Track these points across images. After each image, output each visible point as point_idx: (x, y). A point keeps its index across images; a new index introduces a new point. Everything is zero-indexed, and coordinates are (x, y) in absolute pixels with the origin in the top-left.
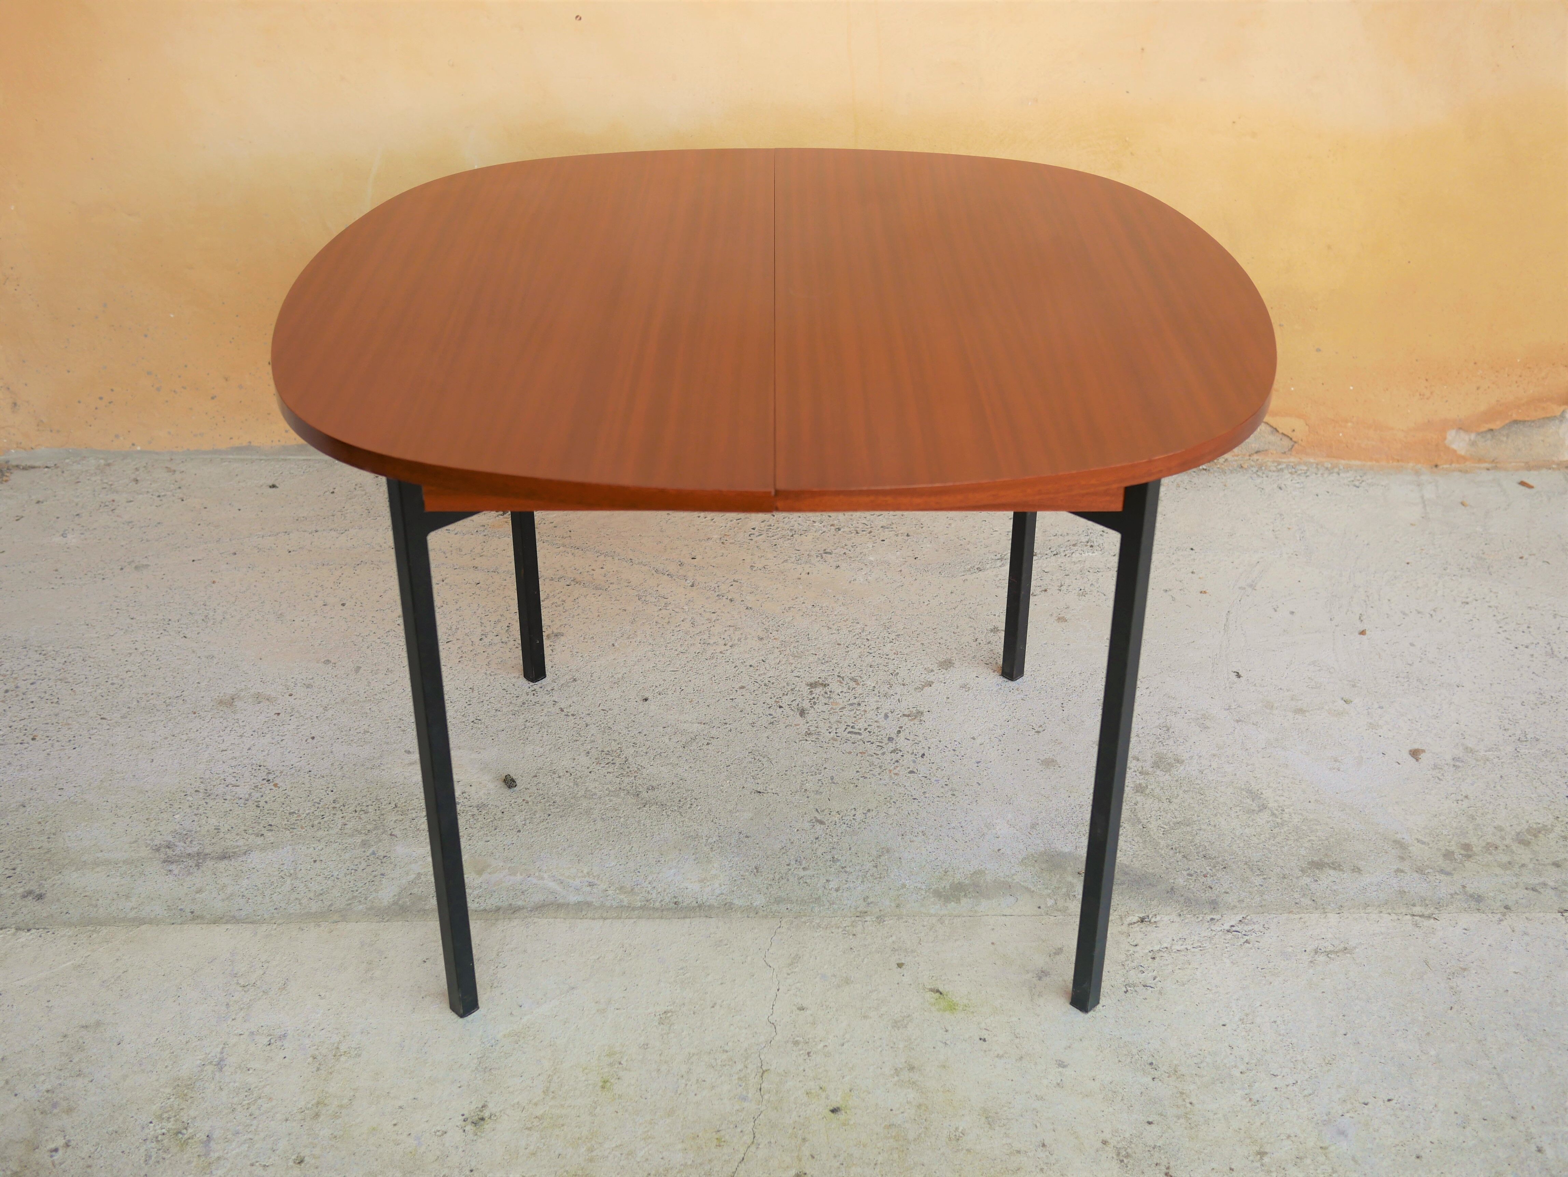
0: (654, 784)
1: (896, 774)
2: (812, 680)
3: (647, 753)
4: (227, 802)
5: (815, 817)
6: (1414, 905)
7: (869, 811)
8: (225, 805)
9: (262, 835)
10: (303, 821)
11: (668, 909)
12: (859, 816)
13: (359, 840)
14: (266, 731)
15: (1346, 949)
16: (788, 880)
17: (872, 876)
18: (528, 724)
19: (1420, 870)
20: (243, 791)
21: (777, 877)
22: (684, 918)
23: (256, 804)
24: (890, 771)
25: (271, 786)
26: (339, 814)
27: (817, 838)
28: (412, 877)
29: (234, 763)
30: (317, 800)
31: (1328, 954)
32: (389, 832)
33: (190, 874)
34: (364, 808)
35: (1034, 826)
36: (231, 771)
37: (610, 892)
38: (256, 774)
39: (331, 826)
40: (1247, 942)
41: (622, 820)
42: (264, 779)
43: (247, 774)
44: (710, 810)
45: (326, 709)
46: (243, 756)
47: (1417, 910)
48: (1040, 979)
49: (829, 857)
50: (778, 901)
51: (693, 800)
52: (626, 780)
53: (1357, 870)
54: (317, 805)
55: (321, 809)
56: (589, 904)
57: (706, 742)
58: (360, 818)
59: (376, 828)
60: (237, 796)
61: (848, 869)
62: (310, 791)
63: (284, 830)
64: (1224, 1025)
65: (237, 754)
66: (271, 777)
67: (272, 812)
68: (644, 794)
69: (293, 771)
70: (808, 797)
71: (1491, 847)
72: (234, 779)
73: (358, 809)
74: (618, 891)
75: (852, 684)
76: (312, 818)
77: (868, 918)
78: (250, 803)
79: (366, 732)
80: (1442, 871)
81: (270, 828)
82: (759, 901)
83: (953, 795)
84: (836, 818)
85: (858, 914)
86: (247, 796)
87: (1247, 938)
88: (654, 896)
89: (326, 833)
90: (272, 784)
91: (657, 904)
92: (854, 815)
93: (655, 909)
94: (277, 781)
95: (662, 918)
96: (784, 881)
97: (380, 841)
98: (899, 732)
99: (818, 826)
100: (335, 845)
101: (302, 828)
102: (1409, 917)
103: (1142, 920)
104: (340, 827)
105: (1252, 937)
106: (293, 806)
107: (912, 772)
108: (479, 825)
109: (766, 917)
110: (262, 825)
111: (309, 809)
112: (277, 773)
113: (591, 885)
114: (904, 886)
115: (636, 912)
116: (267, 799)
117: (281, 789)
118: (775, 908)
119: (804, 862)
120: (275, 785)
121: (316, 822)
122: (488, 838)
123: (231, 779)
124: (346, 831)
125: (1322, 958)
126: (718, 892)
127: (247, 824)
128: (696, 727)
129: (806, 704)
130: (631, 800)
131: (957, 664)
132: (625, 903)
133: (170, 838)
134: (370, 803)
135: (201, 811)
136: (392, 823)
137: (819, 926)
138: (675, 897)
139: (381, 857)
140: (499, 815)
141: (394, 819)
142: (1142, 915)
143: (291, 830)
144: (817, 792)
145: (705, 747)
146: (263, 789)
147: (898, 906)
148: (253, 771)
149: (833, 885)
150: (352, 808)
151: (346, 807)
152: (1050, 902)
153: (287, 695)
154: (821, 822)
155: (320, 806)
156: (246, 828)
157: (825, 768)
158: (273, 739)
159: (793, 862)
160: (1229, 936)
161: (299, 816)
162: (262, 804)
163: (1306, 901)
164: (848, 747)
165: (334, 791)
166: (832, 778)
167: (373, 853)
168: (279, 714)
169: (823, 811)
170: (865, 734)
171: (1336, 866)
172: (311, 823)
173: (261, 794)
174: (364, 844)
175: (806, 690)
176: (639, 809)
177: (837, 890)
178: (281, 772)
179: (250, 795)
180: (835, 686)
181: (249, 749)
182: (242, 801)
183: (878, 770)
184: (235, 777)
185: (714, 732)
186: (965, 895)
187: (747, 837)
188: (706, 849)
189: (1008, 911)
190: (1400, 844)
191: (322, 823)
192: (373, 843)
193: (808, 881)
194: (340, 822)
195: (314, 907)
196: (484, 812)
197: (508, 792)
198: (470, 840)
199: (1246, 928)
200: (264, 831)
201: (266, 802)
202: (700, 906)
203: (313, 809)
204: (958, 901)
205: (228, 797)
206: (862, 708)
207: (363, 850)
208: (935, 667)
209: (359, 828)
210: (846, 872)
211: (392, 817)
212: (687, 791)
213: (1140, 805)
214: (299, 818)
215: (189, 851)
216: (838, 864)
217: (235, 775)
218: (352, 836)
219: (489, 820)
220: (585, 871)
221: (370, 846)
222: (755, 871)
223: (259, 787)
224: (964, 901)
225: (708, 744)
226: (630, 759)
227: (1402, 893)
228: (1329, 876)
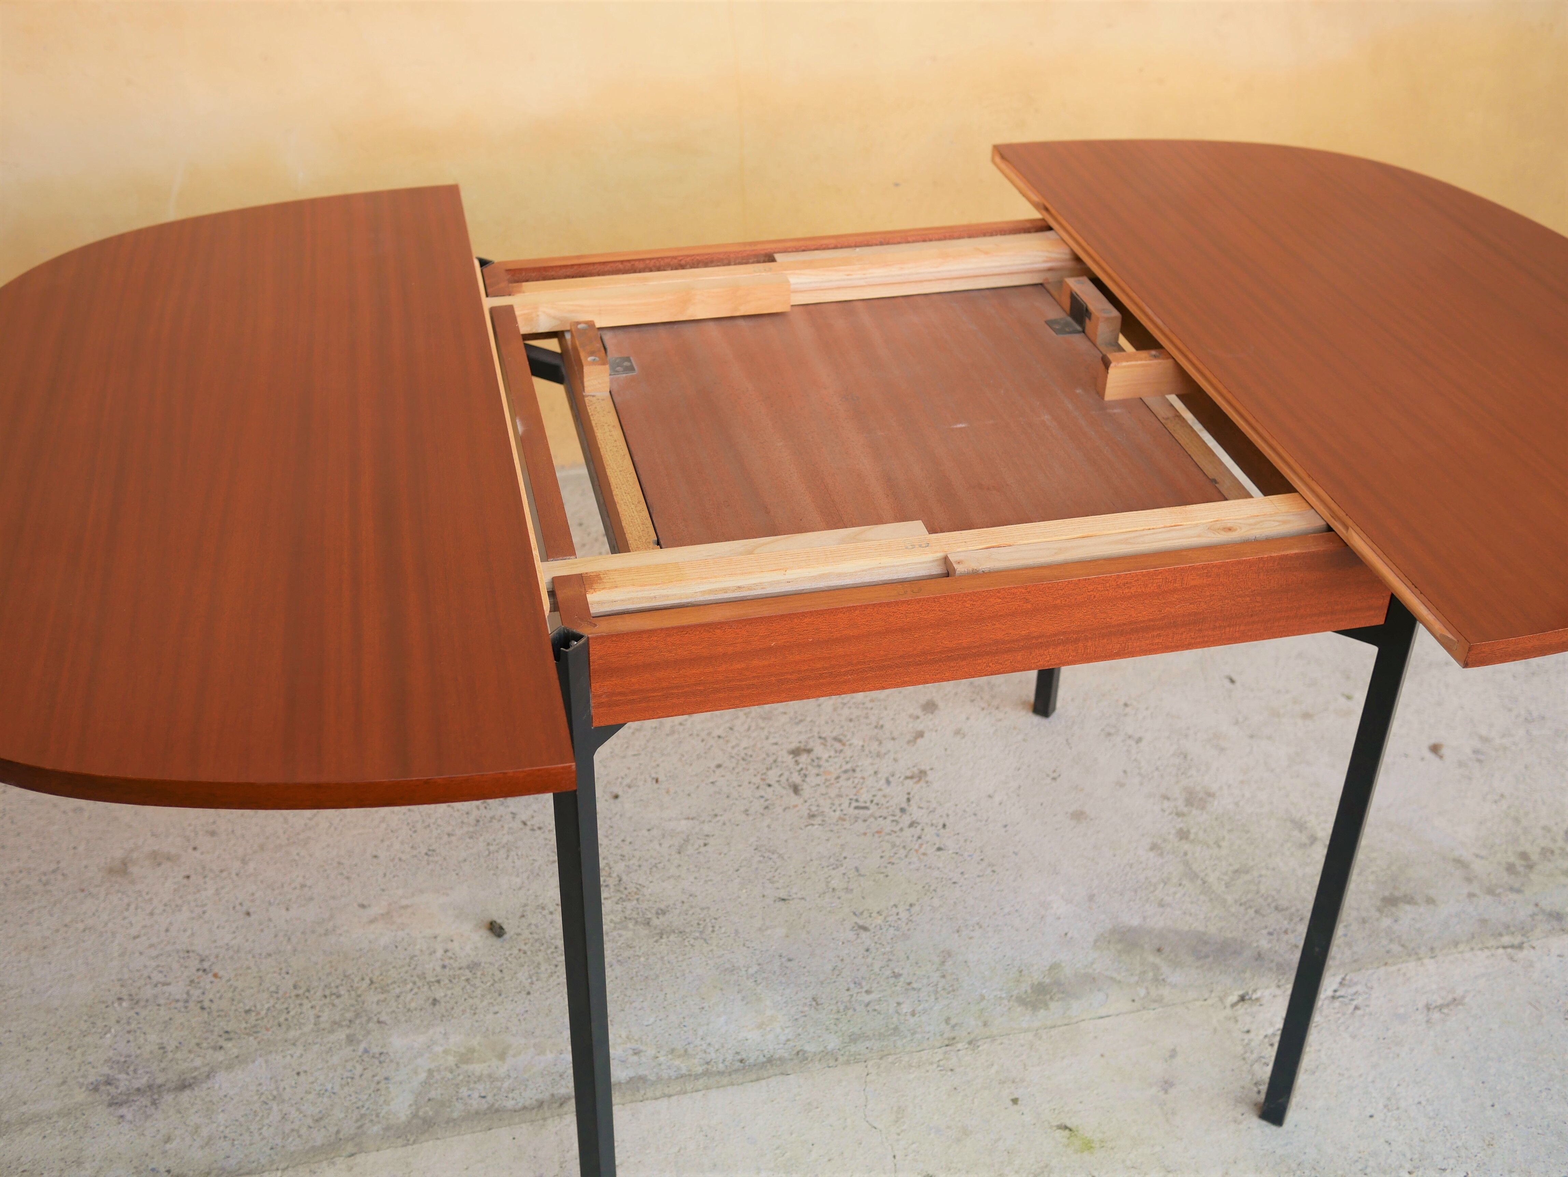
0: (662, 906)
1: (924, 854)
2: (793, 746)
3: (640, 866)
4: (162, 1008)
5: (856, 923)
6: (1501, 935)
7: (911, 905)
8: (162, 1013)
9: (221, 1048)
10: (265, 1020)
11: (736, 1071)
12: (904, 915)
13: (341, 1035)
14: (180, 902)
15: (1455, 1000)
16: (855, 1010)
17: (944, 989)
18: (492, 848)
19: (1490, 891)
20: (177, 990)
21: (842, 1008)
22: (758, 1080)
23: (199, 1005)
24: (917, 851)
25: (210, 977)
26: (307, 1005)
27: (867, 950)
28: (423, 1076)
29: (154, 953)
30: (273, 989)
31: (1440, 1008)
32: (375, 1019)
33: (148, 1117)
34: (334, 990)
35: (1091, 898)
36: (154, 964)
37: (662, 1059)
38: (187, 964)
39: (302, 1021)
40: (1357, 1008)
41: (642, 959)
42: (198, 970)
43: (175, 966)
44: (737, 932)
45: (244, 862)
46: (162, 941)
47: (1506, 940)
48: (1166, 1092)
49: (888, 973)
50: (854, 1039)
51: (713, 921)
52: (629, 905)
53: (1430, 901)
54: (275, 995)
55: (282, 1000)
56: (643, 1079)
57: (701, 842)
58: (334, 1005)
59: (358, 1015)
60: (172, 997)
61: (915, 985)
62: (261, 977)
63: (246, 1037)
64: (1371, 1116)
65: (154, 940)
66: (206, 965)
67: (223, 1014)
68: (655, 922)
69: (231, 953)
70: (839, 898)
71: (1547, 853)
72: (160, 975)
73: (327, 992)
74: (670, 1056)
75: (838, 746)
76: (275, 1013)
77: (960, 1046)
78: (191, 1005)
79: (303, 886)
80: (1512, 889)
81: (226, 1036)
82: (833, 1042)
83: (993, 871)
84: (879, 920)
85: (947, 1042)
86: (185, 996)
87: (1355, 1003)
88: (713, 1055)
89: (299, 1032)
90: (210, 975)
91: (721, 1067)
92: (898, 914)
93: (721, 1073)
94: (216, 969)
95: (732, 1084)
96: (850, 1012)
97: (369, 1033)
98: (909, 800)
99: (864, 935)
100: (316, 1048)
101: (267, 1030)
102: (1501, 951)
103: (1242, 999)
104: (313, 1021)
105: (1358, 1001)
106: (246, 1001)
107: (939, 849)
108: (479, 992)
109: (848, 1063)
110: (216, 1034)
111: (268, 1002)
112: (212, 959)
113: (636, 1052)
114: (982, 998)
115: (701, 1081)
116: (211, 996)
117: (224, 980)
118: (853, 1048)
119: (864, 983)
120: (215, 975)
121: (282, 1019)
122: (496, 1009)
123: (157, 977)
124: (322, 1026)
125: (1436, 1015)
126: (783, 1038)
127: (198, 1035)
128: (684, 825)
129: (796, 778)
130: (643, 931)
131: (941, 705)
132: (684, 1071)
133: (106, 1070)
134: (338, 982)
135: (133, 1026)
136: (374, 1006)
137: (910, 1066)
138: (737, 1053)
139: (377, 1055)
140: (498, 975)
141: (375, 1000)
142: (1241, 992)
143: (255, 1035)
144: (848, 890)
145: (703, 849)
146: (202, 984)
147: (985, 1024)
148: (182, 961)
149: (906, 1008)
150: (319, 994)
151: (312, 992)
152: (1142, 992)
153: (190, 850)
154: (865, 929)
155: (279, 995)
156: (197, 1041)
157: (845, 858)
158: (192, 912)
159: (852, 986)
160: (1337, 1004)
161: (258, 1014)
162: (206, 1004)
163: (1396, 948)
164: (860, 826)
165: (290, 972)
166: (857, 869)
167: (366, 1051)
168: (188, 877)
169: (862, 913)
170: (873, 808)
171: (1410, 900)
172: (276, 1022)
173: (201, 991)
174: (351, 1040)
175: (789, 759)
176: (656, 941)
177: (913, 1014)
178: (217, 957)
179: (188, 993)
180: (819, 750)
181: (167, 930)
182: (180, 1005)
183: (902, 853)
184: (161, 972)
185: (707, 828)
186: (1051, 998)
187: (790, 960)
188: (750, 983)
189: (1103, 1012)
190: (1461, 864)
191: (290, 1019)
192: (361, 1038)
193: (877, 1007)
194: (311, 1014)
195: (319, 1138)
196: (479, 974)
197: (497, 942)
198: (475, 1014)
199: (1352, 990)
200: (222, 1042)
201: (211, 1001)
202: (770, 1061)
203: (272, 1002)
204: (1046, 1006)
205: (162, 1001)
206: (858, 774)
207: (352, 1048)
208: (919, 712)
209: (337, 1018)
210: (914, 989)
211: (372, 998)
212: (702, 909)
213: (1190, 854)
214: (259, 1017)
215: (137, 1084)
216: (902, 979)
217: (160, 969)
218: (332, 1031)
219: (489, 984)
220: (624, 1035)
221: (359, 1042)
222: (814, 1003)
223: (196, 981)
224: (1053, 1005)
225: (705, 845)
226: (624, 878)
227: (1483, 922)
228: (1407, 913)
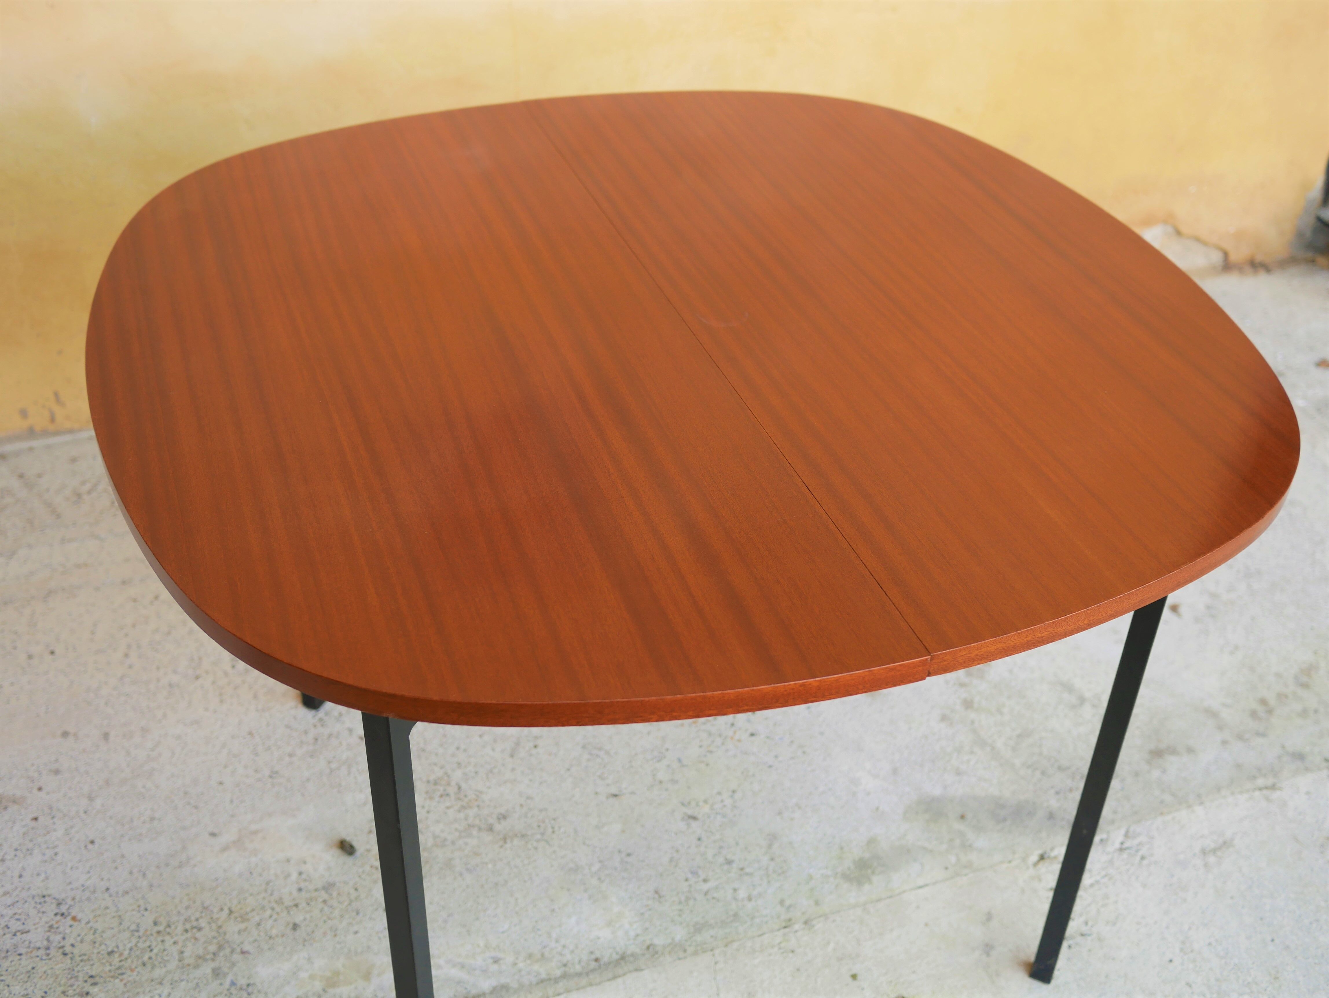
0: (502, 810)
1: (739, 741)
3: (476, 773)
4: (23, 957)
5: (685, 813)
6: (1254, 778)
7: (734, 792)
8: (24, 962)
9: (87, 993)
10: (129, 961)
11: (593, 971)
12: (728, 802)
13: (207, 969)
14: (30, 845)
15: (1225, 843)
16: (695, 899)
17: (774, 872)
18: (334, 766)
19: (1240, 737)
20: (37, 937)
21: (683, 898)
22: (615, 978)
23: (61, 951)
24: (732, 738)
25: (69, 921)
26: (169, 941)
27: (699, 839)
29: (9, 900)
30: (133, 927)
31: (1214, 851)
32: (238, 950)
34: (195, 924)
35: (895, 771)
36: (11, 912)
37: (521, 965)
38: (43, 909)
39: (166, 958)
40: (1143, 858)
41: (490, 866)
42: (56, 914)
43: (33, 912)
44: (576, 831)
45: (91, 799)
46: (16, 888)
47: (1260, 782)
48: (988, 954)
49: (721, 860)
50: (698, 928)
51: (553, 822)
52: (471, 812)
53: (1190, 750)
54: (136, 934)
55: (144, 938)
56: (505, 987)
57: (531, 744)
58: (196, 939)
59: (221, 948)
60: (32, 945)
61: (748, 870)
62: (120, 916)
63: (112, 980)
64: (1171, 961)
65: (8, 887)
66: (63, 909)
67: (85, 958)
68: (498, 827)
69: (87, 894)
70: (667, 790)
71: (1282, 697)
72: (19, 923)
73: (188, 926)
74: (528, 962)
76: (138, 953)
77: (797, 927)
78: (53, 952)
79: (152, 819)
80: (1258, 734)
81: (92, 981)
82: (679, 934)
83: (804, 752)
84: (706, 809)
85: (784, 924)
86: (45, 943)
87: (1140, 853)
88: (569, 957)
89: (164, 970)
90: (69, 918)
91: (578, 968)
92: (722, 801)
93: (579, 975)
94: (74, 912)
95: (591, 985)
96: (691, 902)
97: (234, 964)
99: (694, 824)
100: (183, 984)
101: (132, 970)
102: (1257, 793)
103: (1042, 858)
104: (177, 957)
105: (1144, 851)
106: (108, 942)
107: (752, 735)
108: (337, 913)
109: (696, 953)
110: (81, 979)
111: (129, 942)
112: (69, 902)
113: (496, 961)
114: (810, 878)
115: (561, 984)
116: (72, 941)
117: (83, 922)
118: (699, 938)
119: (700, 872)
120: (74, 919)
121: (146, 958)
122: (356, 928)
123: (15, 926)
124: (187, 961)
125: (1212, 859)
126: (632, 934)
127: (62, 982)
130: (488, 838)
132: (543, 976)
134: (197, 914)
136: (236, 936)
137: (754, 951)
138: (592, 953)
139: (245, 987)
140: (354, 894)
141: (236, 929)
142: (1040, 852)
143: (120, 977)
144: (674, 782)
145: (534, 751)
146: (61, 929)
147: (817, 903)
148: (39, 906)
149: (742, 894)
150: (180, 928)
151: (173, 927)
152: (953, 859)
153: (35, 791)
154: (694, 818)
155: (141, 934)
156: (62, 988)
157: (667, 750)
158: (44, 854)
159: (690, 876)
160: (1125, 855)
161: (121, 955)
162: (68, 949)
163: (1167, 798)
165: (149, 908)
166: (679, 760)
167: (233, 984)
168: (36, 819)
169: (689, 803)
171: (1173, 751)
172: (140, 961)
173: (61, 936)
174: (217, 973)
176: (501, 847)
177: (750, 899)
178: (74, 899)
179: (48, 940)
181: (20, 876)
182: (41, 952)
183: (719, 741)
184: (18, 920)
186: (873, 873)
187: (629, 855)
188: (594, 881)
189: (920, 882)
190: (1211, 713)
191: (154, 957)
192: (226, 970)
193: (715, 895)
194: (174, 950)
196: (335, 894)
197: (349, 860)
198: (335, 935)
199: (1135, 842)
200: (87, 987)
201: (73, 945)
202: (623, 957)
203: (134, 941)
204: (870, 881)
205: (23, 951)
207: (219, 982)
209: (201, 952)
210: (747, 874)
211: (232, 928)
212: (541, 811)
213: (976, 723)
214: (123, 958)
216: (734, 865)
217: (17, 917)
218: (197, 966)
219: (346, 904)
220: (482, 944)
221: (225, 975)
222: (656, 896)
223: (55, 926)
224: (875, 879)
225: (536, 746)
226: (464, 786)
227: (1239, 766)
228: (1173, 763)
